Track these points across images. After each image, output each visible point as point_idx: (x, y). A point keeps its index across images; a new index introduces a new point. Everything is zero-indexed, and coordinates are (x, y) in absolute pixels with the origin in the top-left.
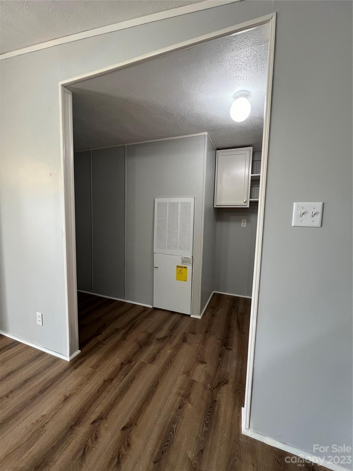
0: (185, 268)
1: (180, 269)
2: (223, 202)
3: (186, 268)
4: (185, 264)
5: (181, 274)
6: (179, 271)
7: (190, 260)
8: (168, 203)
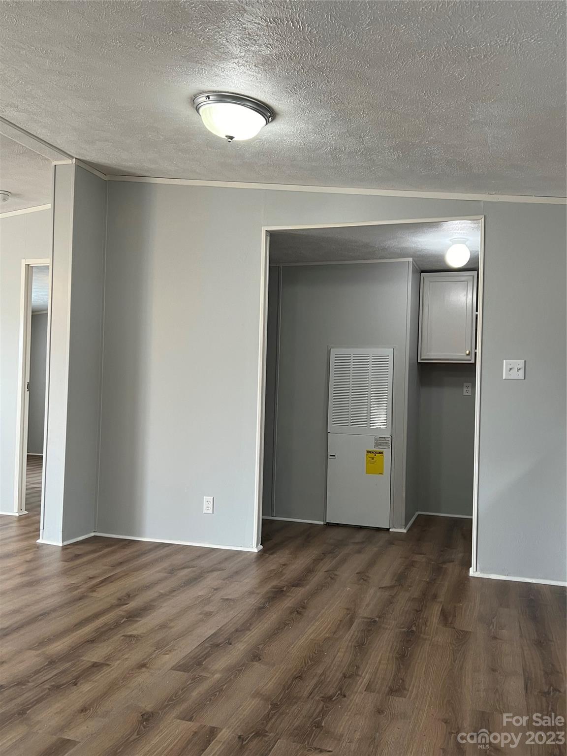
0: (380, 453)
1: (372, 455)
2: (433, 354)
3: (382, 453)
4: (380, 447)
5: (373, 463)
6: (370, 459)
7: (389, 441)
8: (352, 356)
